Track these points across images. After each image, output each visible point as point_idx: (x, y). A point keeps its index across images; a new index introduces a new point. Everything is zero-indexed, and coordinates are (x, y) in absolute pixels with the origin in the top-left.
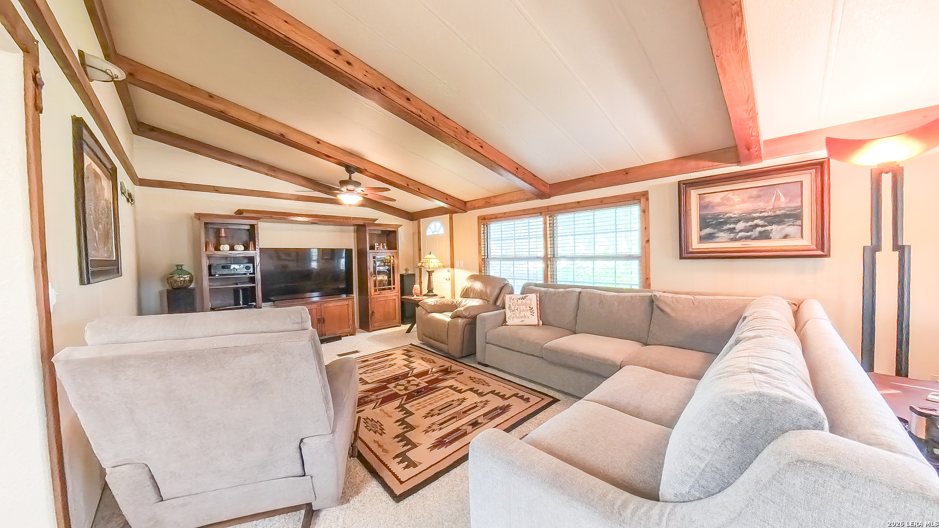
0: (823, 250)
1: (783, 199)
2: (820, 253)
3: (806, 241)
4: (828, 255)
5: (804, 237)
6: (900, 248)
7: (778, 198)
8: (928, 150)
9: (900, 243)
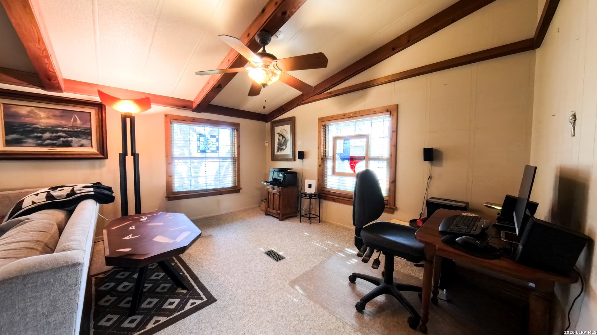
0: (103, 155)
1: (79, 121)
2: (102, 156)
3: (94, 150)
4: (107, 158)
5: (93, 147)
6: (133, 154)
7: (75, 120)
8: (142, 111)
9: (134, 152)
